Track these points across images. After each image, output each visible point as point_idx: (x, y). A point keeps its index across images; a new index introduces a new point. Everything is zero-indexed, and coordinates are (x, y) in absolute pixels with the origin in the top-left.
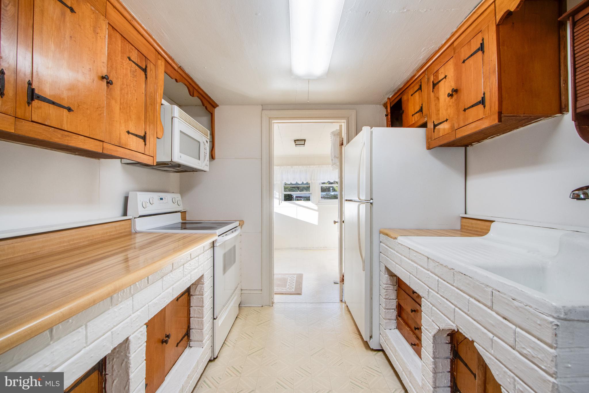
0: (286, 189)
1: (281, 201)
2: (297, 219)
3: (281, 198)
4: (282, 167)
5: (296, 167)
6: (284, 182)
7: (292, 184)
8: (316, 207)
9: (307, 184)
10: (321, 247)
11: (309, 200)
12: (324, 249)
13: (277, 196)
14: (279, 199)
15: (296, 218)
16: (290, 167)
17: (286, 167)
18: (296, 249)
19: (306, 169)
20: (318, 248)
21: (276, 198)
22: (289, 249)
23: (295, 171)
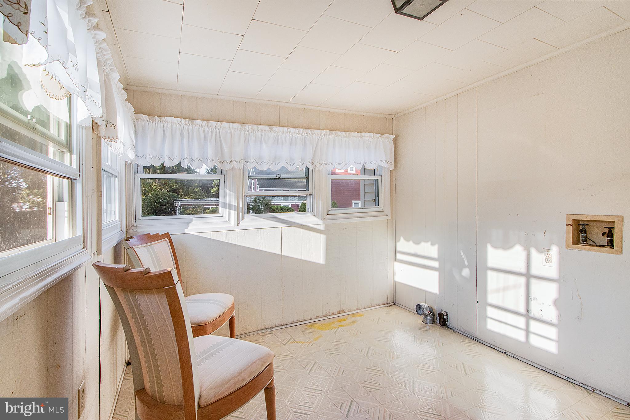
1: (241, 214)
2: (281, 257)
4: (247, 127)
8: (321, 227)
10: (333, 314)
11: (305, 211)
12: (340, 315)
13: (232, 202)
14: (237, 209)
15: (280, 253)
16: (267, 128)
17: (258, 129)
18: (281, 328)
19: (305, 137)
20: (327, 317)
21: (229, 206)
22: (265, 331)
23: (280, 140)
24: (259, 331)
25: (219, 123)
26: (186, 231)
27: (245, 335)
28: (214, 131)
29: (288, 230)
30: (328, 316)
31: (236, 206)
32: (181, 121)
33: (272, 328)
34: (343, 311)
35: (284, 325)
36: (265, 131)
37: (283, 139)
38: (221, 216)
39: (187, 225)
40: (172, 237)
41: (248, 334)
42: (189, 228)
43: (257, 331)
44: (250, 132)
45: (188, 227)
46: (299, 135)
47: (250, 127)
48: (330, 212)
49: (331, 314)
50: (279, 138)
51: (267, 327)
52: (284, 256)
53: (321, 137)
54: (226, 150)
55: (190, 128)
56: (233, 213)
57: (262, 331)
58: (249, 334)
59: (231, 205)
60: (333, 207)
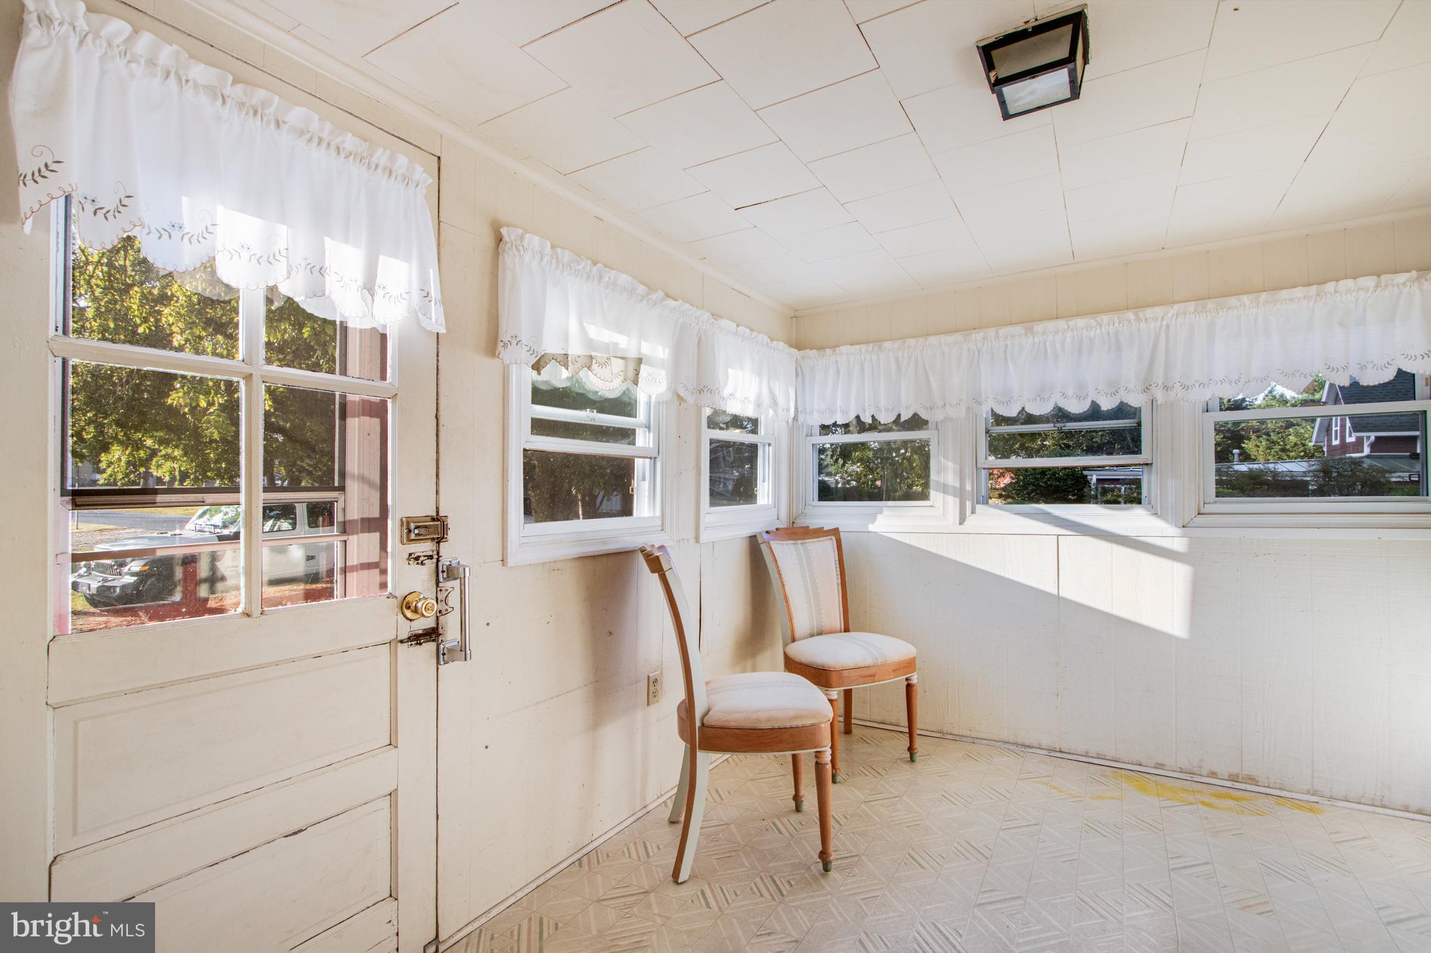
0: (999, 446)
1: (968, 504)
2: (1058, 600)
3: (968, 487)
4: (973, 336)
5: (1051, 325)
6: (984, 412)
7: (1031, 419)
8: (1178, 543)
9: (1122, 411)
10: (1213, 774)
11: (1139, 502)
12: (1238, 785)
13: (951, 479)
14: (961, 494)
15: (1056, 593)
16: (1018, 330)
17: (997, 336)
18: (1051, 754)
19: (1117, 333)
20: (1191, 775)
21: (945, 489)
22: (1012, 747)
23: (1049, 350)
24: (999, 743)
25: (921, 340)
26: (872, 528)
27: (970, 740)
28: (913, 357)
29: (1074, 544)
30: (1195, 774)
31: (956, 487)
32: (861, 349)
33: (1032, 747)
34: (1251, 780)
35: (1061, 752)
36: (1013, 336)
37: (1058, 346)
38: (931, 506)
39: (873, 518)
40: (842, 536)
41: (976, 741)
42: (876, 523)
43: (996, 741)
44: (979, 344)
45: (874, 522)
46: (1098, 331)
47: (981, 334)
48: (1208, 508)
49: (1205, 772)
50: (1048, 344)
51: (1020, 741)
52: (1064, 599)
53: (1165, 323)
54: (934, 385)
55: (874, 357)
56: (952, 502)
57: (1007, 746)
58: (979, 741)
59: (948, 486)
60: (1217, 496)
